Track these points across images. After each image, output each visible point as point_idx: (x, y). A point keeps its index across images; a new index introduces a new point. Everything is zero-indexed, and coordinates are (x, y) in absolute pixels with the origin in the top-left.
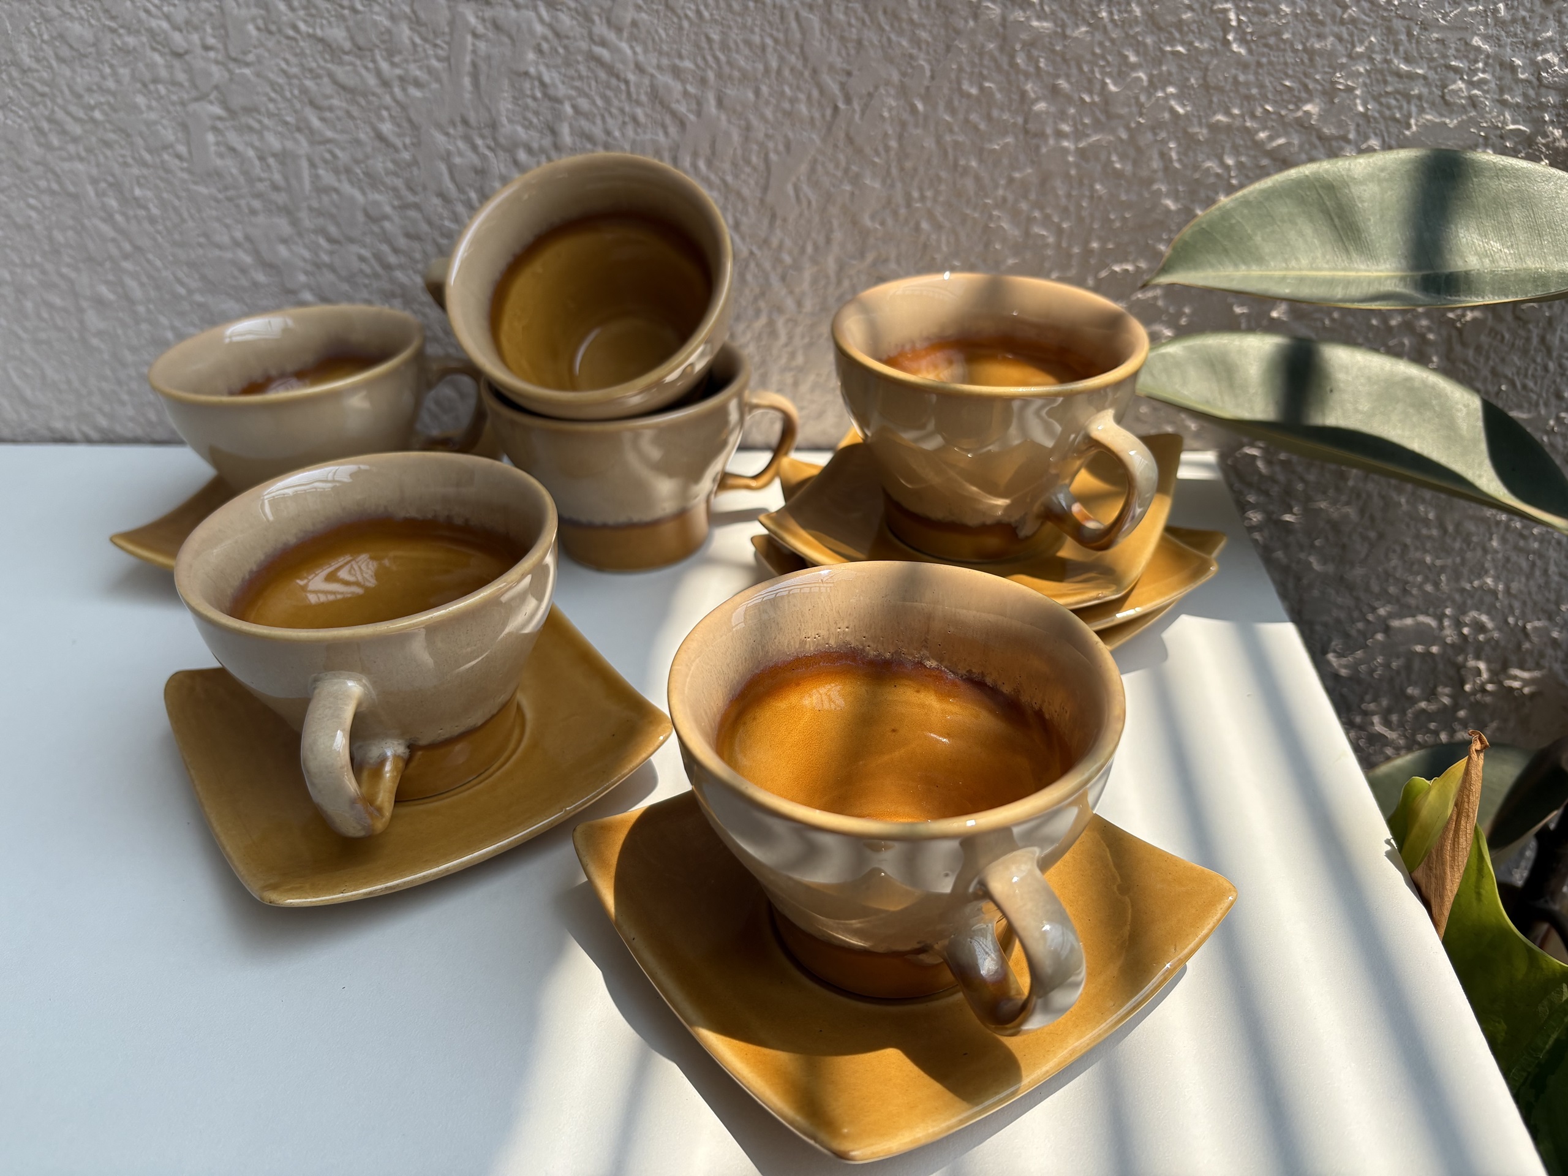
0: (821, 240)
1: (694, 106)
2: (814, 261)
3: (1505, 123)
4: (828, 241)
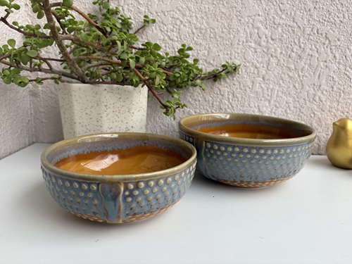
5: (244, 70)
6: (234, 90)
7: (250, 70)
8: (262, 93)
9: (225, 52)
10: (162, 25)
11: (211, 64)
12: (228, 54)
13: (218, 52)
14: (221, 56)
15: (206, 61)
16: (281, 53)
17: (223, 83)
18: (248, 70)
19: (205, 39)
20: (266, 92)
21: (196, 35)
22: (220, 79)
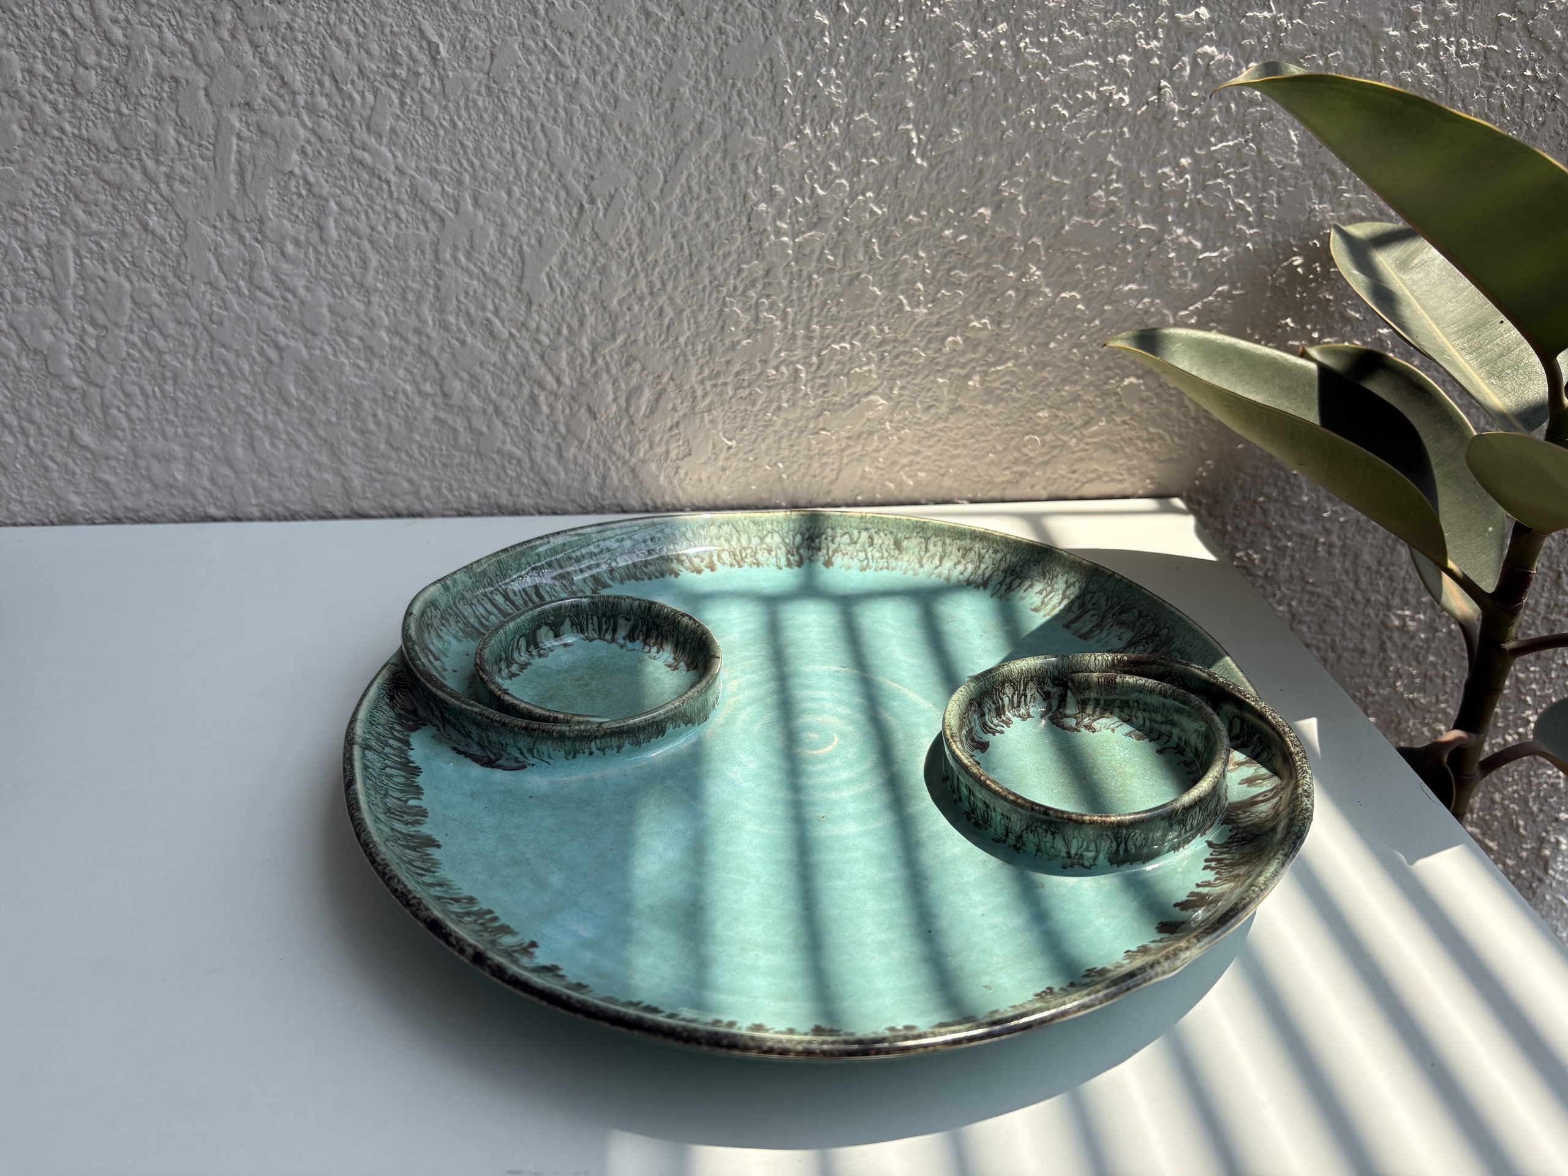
0: (575, 324)
1: (452, 205)
2: (570, 342)
3: (1138, 224)
4: (582, 323)
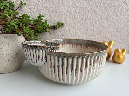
5: (66, 25)
6: (63, 33)
7: (68, 25)
8: (73, 34)
9: (58, 18)
10: (29, 6)
11: (52, 23)
12: (59, 18)
13: (55, 17)
14: (56, 19)
15: (50, 21)
16: (79, 18)
17: (58, 30)
18: (67, 25)
19: (49, 12)
20: (75, 33)
21: (45, 10)
22: (56, 29)
